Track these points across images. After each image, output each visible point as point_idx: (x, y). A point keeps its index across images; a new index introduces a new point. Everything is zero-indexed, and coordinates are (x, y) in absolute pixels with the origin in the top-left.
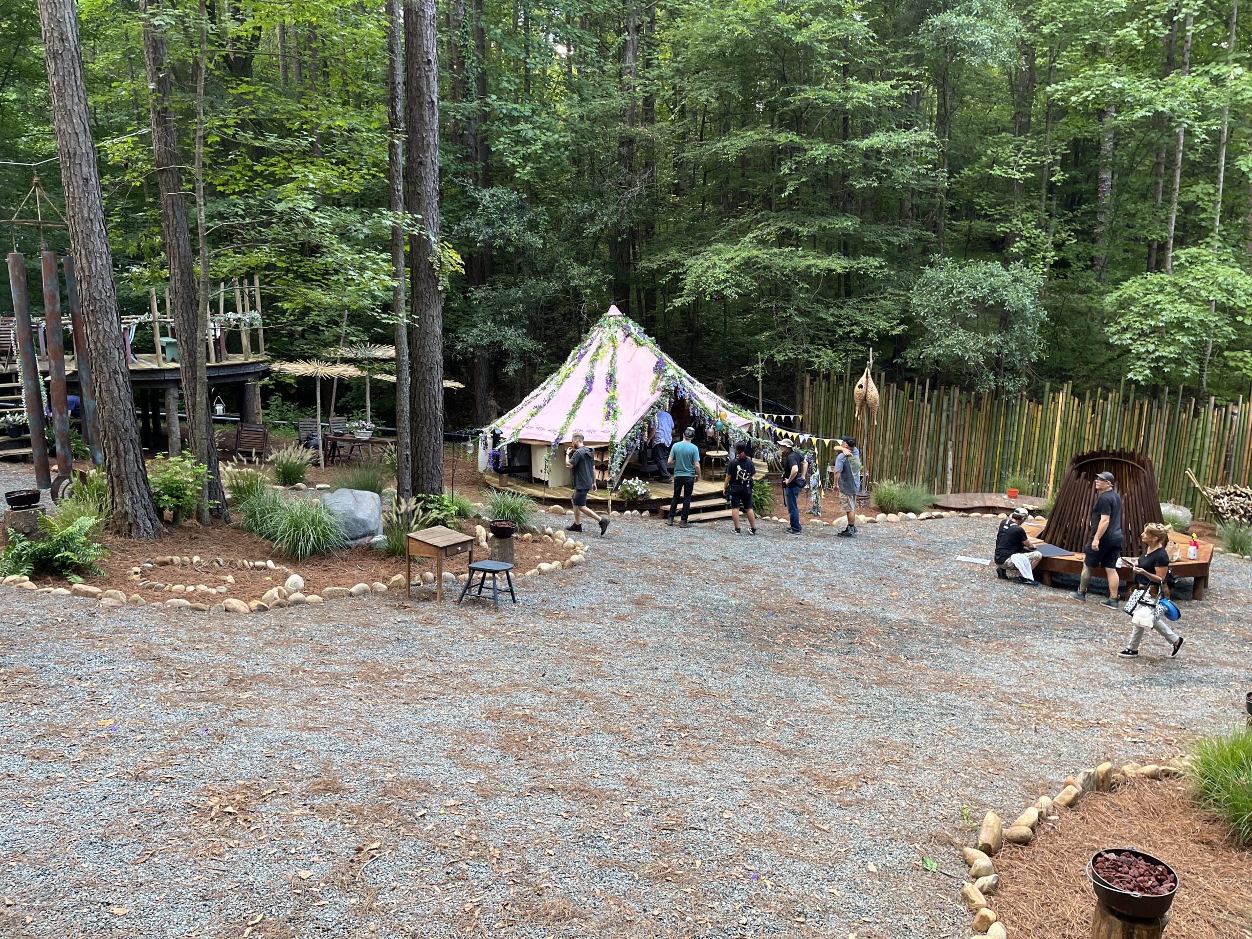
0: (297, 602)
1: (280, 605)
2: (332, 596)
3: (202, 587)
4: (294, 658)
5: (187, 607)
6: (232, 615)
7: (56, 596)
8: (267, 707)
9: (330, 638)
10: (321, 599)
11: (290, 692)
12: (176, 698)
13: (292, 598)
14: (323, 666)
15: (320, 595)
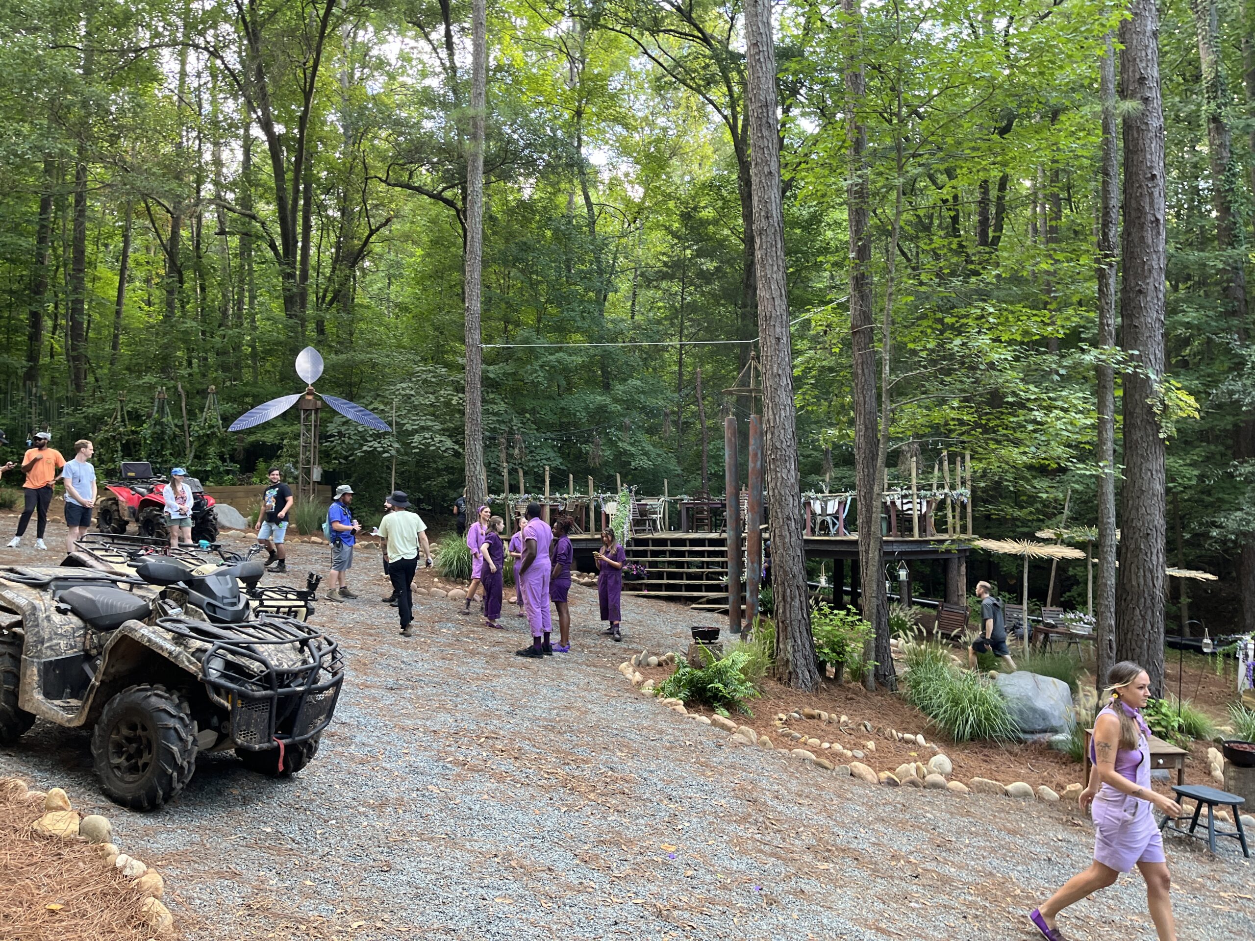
0: (935, 786)
1: (913, 783)
2: (981, 789)
3: (837, 747)
4: (902, 844)
5: (811, 761)
6: (856, 781)
7: (699, 724)
8: (841, 887)
9: (959, 834)
10: (966, 789)
11: (879, 880)
12: (750, 845)
13: (929, 778)
14: (935, 864)
15: (966, 785)
